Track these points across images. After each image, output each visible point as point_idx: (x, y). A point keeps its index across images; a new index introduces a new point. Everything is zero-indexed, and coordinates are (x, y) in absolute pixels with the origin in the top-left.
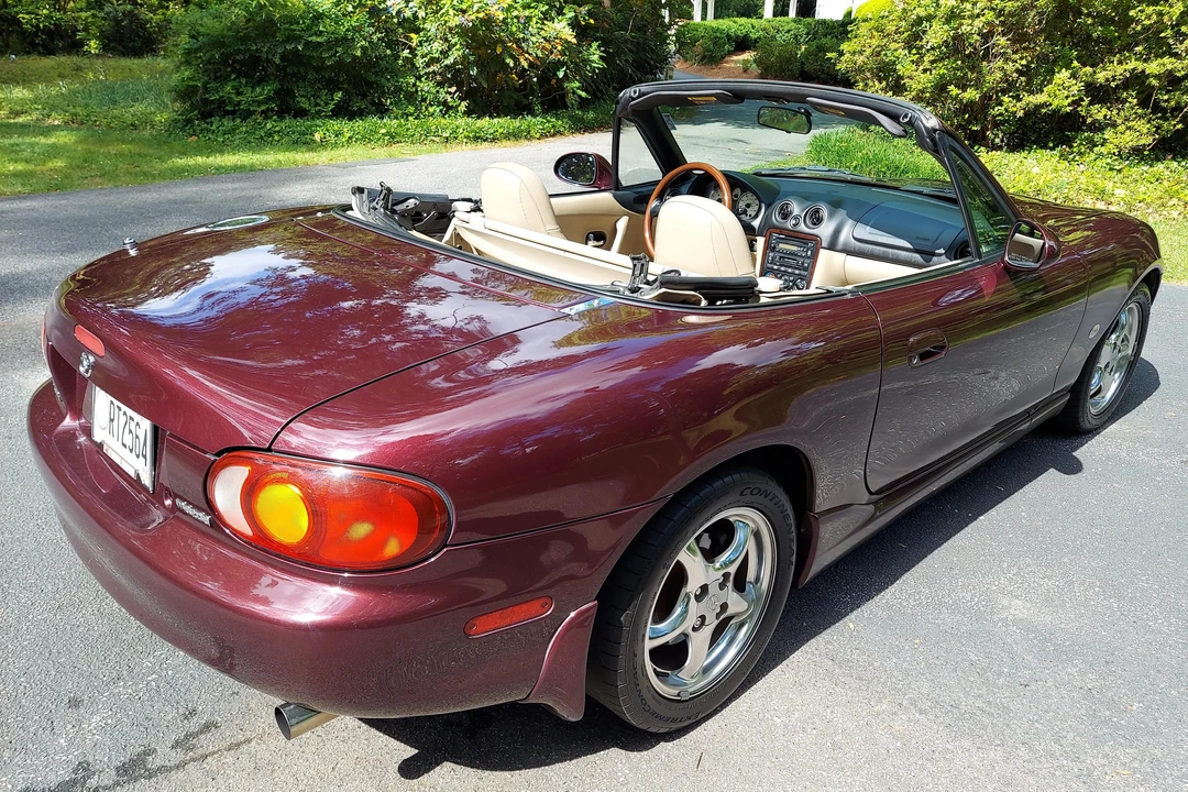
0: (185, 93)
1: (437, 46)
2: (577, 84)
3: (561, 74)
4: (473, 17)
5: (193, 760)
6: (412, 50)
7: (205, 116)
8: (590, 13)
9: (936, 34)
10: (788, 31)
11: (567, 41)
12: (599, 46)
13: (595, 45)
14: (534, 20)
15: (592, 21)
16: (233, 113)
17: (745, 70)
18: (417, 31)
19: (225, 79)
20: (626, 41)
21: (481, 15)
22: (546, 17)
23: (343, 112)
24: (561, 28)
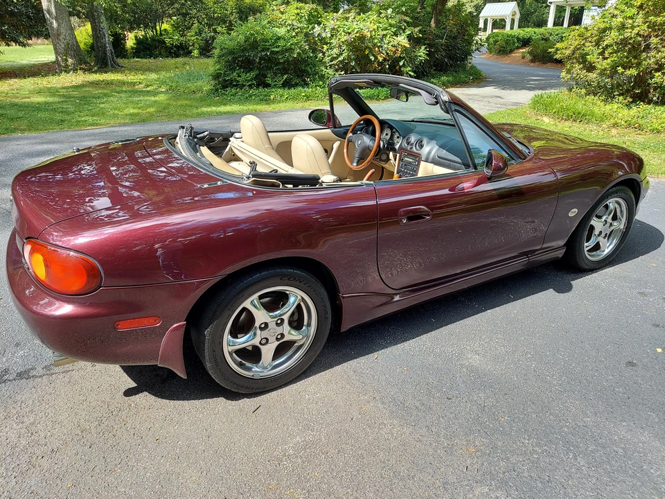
0: (216, 76)
1: (336, 51)
2: (409, 69)
3: (401, 64)
4: (354, 36)
5: (47, 375)
6: (324, 53)
7: (224, 87)
8: (420, 31)
9: (612, 37)
10: (557, 35)
11: (405, 47)
12: (426, 48)
13: (423, 47)
14: (389, 36)
15: (421, 35)
16: (236, 85)
17: (523, 58)
18: (326, 44)
19: (233, 70)
20: (442, 45)
21: (357, 35)
22: (396, 34)
23: (287, 84)
24: (403, 40)
